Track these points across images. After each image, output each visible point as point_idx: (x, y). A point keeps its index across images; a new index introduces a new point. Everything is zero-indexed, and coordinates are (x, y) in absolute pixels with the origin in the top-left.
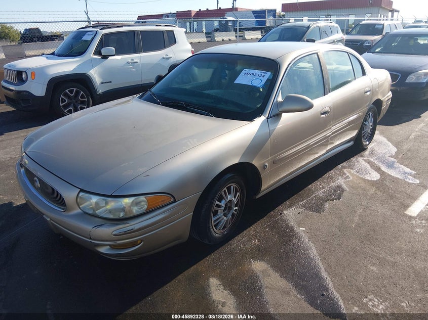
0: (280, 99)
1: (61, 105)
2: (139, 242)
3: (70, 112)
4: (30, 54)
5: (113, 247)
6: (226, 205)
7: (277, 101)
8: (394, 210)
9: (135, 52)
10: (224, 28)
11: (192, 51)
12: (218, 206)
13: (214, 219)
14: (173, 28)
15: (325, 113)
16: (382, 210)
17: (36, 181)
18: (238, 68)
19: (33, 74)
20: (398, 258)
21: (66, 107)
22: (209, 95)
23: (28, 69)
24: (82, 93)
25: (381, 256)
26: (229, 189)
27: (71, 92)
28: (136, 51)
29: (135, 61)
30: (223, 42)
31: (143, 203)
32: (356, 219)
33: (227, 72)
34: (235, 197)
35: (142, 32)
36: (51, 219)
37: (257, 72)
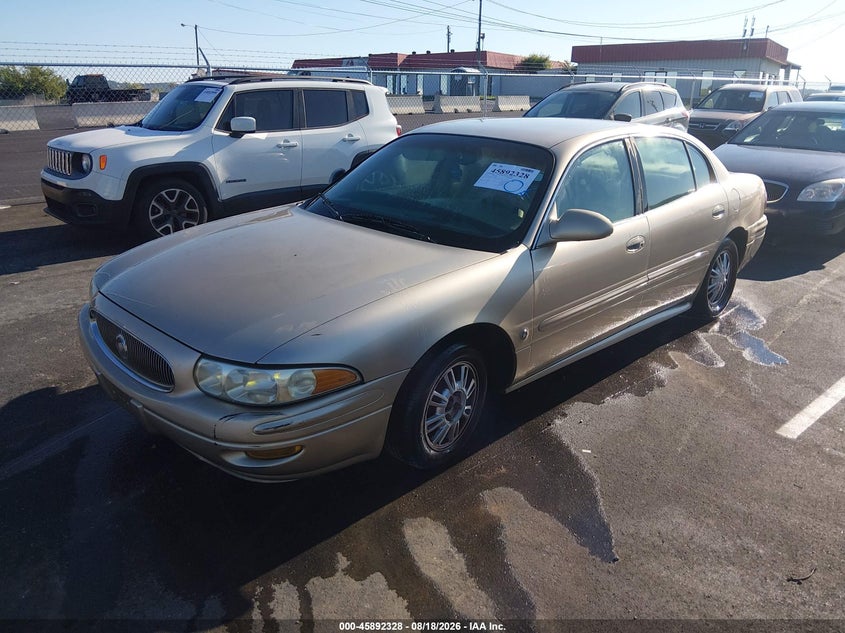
0: (554, 217)
1: (151, 218)
2: (297, 449)
3: (167, 232)
4: (88, 123)
5: (251, 455)
6: (451, 399)
7: (548, 220)
8: (756, 427)
9: (292, 127)
10: (459, 88)
11: (398, 129)
12: (437, 400)
13: (428, 423)
14: (365, 85)
15: (635, 246)
16: (734, 425)
17: (120, 341)
18: (482, 161)
19: (103, 158)
20: (755, 507)
21: (159, 222)
22: (427, 205)
23: (95, 150)
24: (191, 197)
25: (725, 503)
26: (457, 370)
27: (171, 195)
28: (293, 125)
29: (292, 143)
30: (457, 115)
31: (308, 382)
32: (685, 439)
33: (462, 167)
34: (467, 387)
35: (308, 91)
36: (144, 406)
37: (514, 168)
